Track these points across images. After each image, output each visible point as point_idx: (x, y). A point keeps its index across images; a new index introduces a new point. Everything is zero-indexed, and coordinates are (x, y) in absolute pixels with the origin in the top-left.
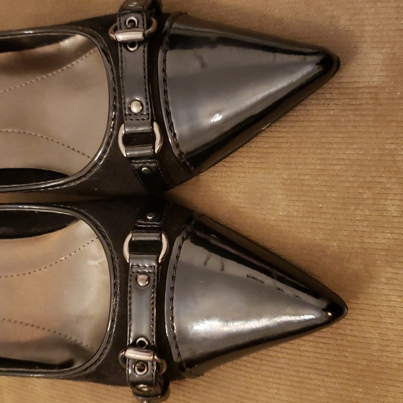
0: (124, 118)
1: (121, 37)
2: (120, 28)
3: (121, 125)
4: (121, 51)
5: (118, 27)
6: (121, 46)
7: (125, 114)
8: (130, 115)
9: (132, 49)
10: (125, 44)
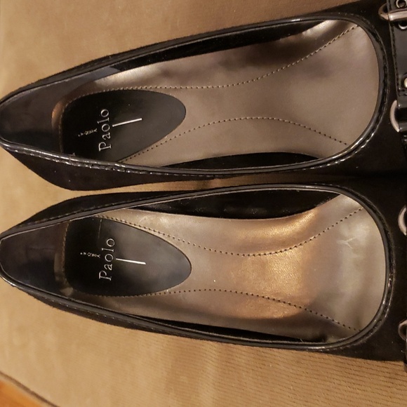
0: (397, 94)
1: (392, 17)
2: (391, 9)
3: (393, 102)
4: (393, 30)
5: (388, 7)
6: (392, 26)
7: (399, 90)
8: (403, 91)
9: (403, 28)
10: (396, 23)
